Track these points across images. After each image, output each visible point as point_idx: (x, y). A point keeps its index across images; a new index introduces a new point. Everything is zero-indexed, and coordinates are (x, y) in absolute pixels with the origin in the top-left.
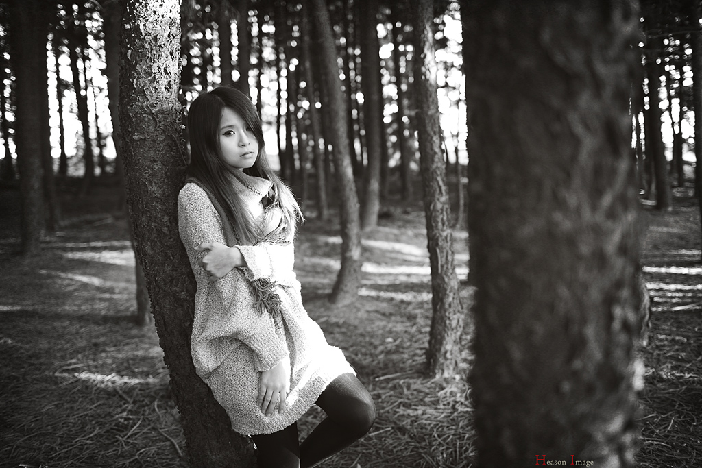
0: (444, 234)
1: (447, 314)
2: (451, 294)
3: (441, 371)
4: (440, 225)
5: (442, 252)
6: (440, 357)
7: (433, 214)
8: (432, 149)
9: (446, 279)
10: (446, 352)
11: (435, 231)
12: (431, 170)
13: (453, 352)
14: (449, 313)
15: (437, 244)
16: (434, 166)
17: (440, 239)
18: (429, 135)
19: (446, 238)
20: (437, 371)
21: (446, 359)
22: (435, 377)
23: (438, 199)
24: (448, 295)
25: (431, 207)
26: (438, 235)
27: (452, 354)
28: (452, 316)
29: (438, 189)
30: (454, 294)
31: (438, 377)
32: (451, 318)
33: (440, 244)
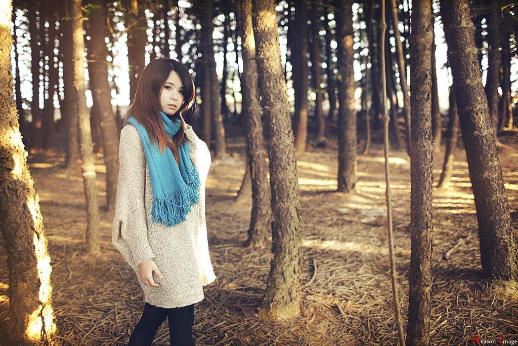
0: (258, 153)
1: (259, 206)
2: (262, 193)
3: (253, 243)
4: (254, 147)
5: (255, 165)
6: (254, 233)
7: (250, 140)
8: (250, 98)
9: (258, 183)
10: (257, 231)
11: (251, 151)
12: (249, 111)
13: (263, 231)
14: (260, 205)
15: (252, 160)
16: (251, 108)
17: (254, 157)
18: (248, 88)
19: (259, 156)
20: (251, 243)
21: (258, 235)
22: (249, 246)
23: (253, 131)
24: (260, 194)
25: (249, 136)
26: (253, 153)
27: (261, 232)
28: (262, 207)
29: (253, 123)
30: (264, 193)
31: (251, 246)
32: (262, 208)
33: (254, 159)
